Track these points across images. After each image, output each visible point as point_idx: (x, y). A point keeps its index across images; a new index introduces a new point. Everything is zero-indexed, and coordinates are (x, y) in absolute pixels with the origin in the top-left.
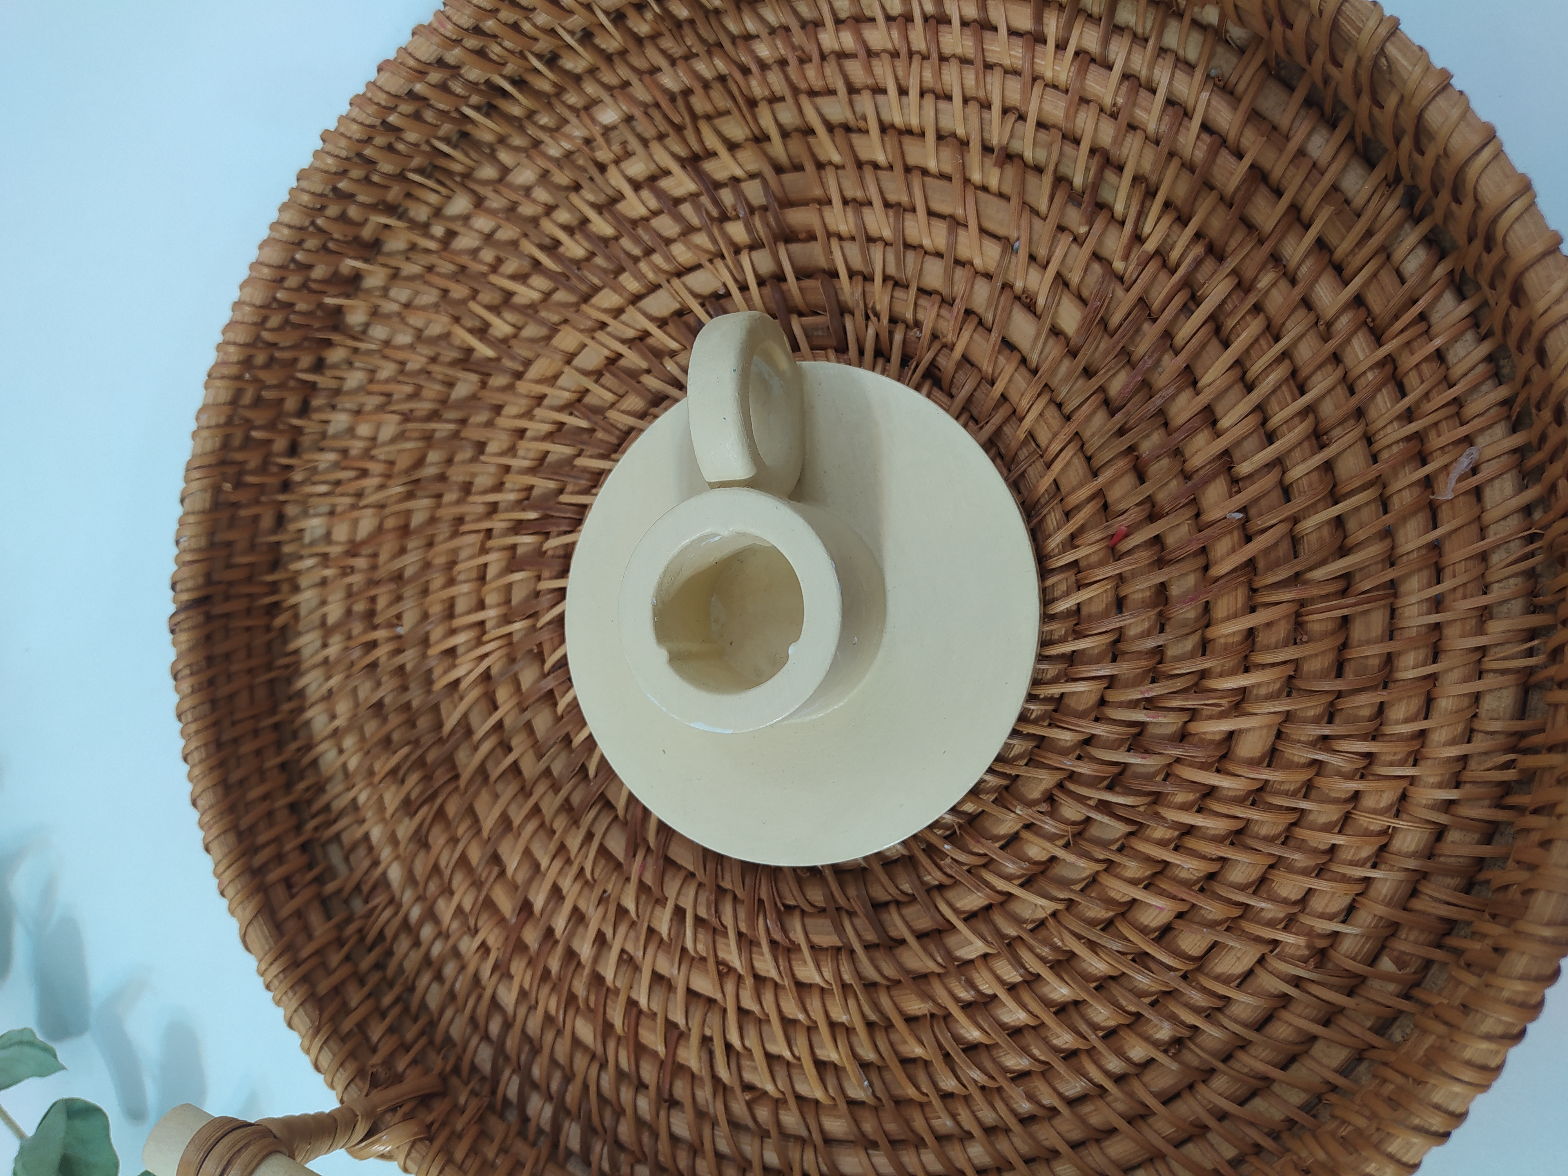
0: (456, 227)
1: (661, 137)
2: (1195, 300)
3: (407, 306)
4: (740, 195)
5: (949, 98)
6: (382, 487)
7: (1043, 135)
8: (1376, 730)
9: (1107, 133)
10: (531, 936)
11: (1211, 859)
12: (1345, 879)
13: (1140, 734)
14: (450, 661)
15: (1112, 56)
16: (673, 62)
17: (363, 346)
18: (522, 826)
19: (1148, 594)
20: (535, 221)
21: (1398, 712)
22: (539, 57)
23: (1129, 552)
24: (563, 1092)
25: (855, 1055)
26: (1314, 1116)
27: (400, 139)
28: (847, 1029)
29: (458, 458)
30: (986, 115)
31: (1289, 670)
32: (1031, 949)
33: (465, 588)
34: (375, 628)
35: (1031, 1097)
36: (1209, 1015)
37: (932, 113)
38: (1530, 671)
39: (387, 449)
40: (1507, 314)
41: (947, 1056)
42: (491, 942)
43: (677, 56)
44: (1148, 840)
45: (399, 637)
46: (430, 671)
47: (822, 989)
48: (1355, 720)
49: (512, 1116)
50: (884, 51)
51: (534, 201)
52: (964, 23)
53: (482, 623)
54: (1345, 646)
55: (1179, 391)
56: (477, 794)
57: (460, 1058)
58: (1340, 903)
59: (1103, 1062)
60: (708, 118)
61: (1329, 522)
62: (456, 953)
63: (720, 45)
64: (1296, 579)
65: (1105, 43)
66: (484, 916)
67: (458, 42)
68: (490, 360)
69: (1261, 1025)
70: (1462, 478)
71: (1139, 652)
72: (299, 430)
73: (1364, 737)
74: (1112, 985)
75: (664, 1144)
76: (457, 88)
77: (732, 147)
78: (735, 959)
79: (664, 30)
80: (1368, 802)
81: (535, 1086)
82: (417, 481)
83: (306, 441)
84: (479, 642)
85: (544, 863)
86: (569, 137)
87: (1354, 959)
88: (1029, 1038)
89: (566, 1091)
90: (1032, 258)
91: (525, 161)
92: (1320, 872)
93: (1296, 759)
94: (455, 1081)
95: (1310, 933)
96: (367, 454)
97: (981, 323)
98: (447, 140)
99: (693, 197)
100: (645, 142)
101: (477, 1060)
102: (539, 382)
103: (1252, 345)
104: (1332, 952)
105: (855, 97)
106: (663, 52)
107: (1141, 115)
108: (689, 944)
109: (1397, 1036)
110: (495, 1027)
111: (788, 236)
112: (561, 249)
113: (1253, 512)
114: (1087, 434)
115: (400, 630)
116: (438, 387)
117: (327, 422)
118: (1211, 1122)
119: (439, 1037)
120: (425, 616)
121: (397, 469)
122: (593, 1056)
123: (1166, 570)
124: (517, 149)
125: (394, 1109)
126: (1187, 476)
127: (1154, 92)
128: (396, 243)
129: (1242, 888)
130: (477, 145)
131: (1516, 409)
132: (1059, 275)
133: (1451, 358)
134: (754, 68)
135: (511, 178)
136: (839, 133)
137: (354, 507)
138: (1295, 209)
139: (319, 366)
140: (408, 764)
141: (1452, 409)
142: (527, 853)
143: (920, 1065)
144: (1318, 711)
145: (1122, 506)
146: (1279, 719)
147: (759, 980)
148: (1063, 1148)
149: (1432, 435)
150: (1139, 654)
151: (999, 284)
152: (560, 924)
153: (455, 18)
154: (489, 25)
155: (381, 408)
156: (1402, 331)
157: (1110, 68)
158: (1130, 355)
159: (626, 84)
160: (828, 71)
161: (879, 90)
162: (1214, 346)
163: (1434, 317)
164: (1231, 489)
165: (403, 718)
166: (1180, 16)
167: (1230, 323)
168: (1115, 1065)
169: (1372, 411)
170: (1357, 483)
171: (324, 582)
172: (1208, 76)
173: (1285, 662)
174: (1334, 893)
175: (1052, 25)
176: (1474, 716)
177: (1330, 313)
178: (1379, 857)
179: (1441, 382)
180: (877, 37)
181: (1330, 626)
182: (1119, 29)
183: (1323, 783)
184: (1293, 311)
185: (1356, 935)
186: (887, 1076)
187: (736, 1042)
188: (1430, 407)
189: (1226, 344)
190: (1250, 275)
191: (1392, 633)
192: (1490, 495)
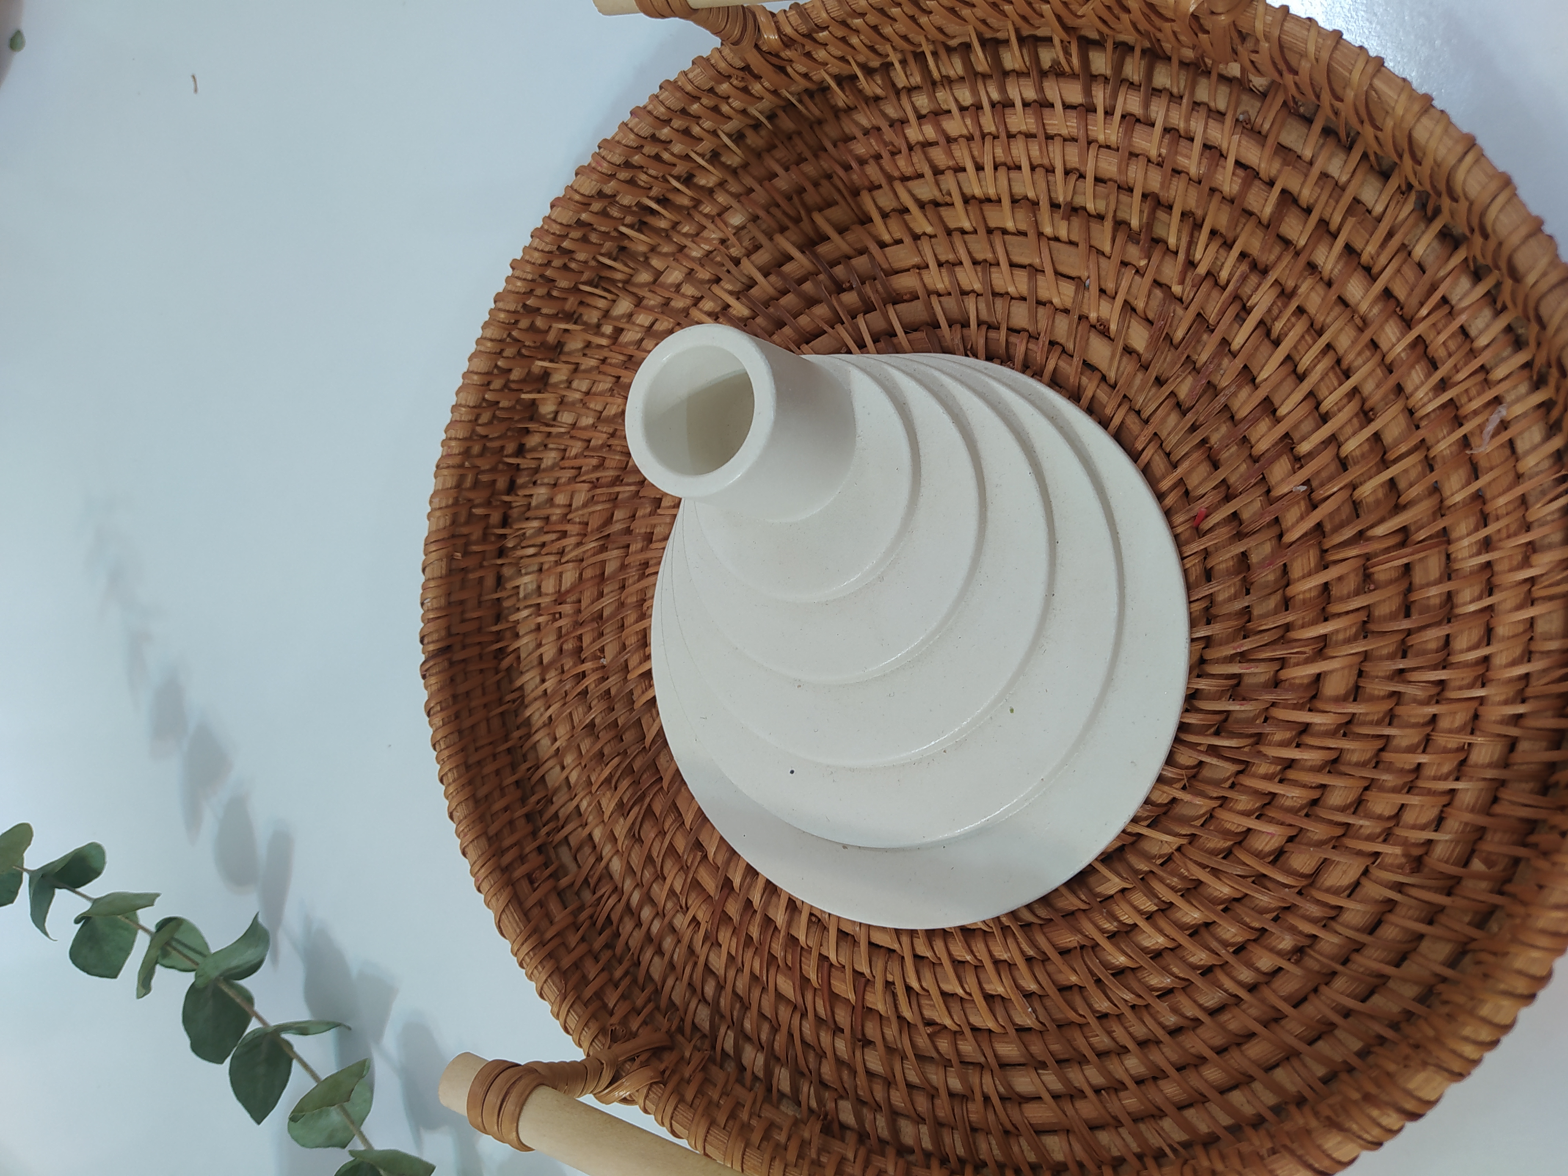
0: (622, 324)
1: (782, 229)
2: (1246, 310)
3: (587, 393)
4: (851, 269)
5: (1019, 168)
6: (579, 544)
7: (1101, 189)
8: (1445, 660)
10: (733, 909)
11: (1312, 787)
12: (1430, 792)
14: (647, 683)
15: (1153, 115)
16: (786, 167)
17: (554, 430)
19: (1231, 563)
20: (686, 312)
21: (1461, 642)
22: (678, 178)
23: (1211, 530)
24: (771, 1042)
25: (1018, 987)
26: (1429, 1007)
27: (572, 259)
28: (1010, 965)
29: (640, 513)
30: (1051, 178)
31: (1363, 616)
32: (1162, 881)
34: (583, 661)
35: (1175, 1010)
36: (1325, 923)
37: (1006, 182)
39: (580, 512)
40: (1513, 290)
41: (1098, 981)
42: (700, 917)
43: (789, 162)
44: (1254, 776)
45: (603, 667)
46: (631, 692)
47: (984, 932)
48: (1424, 653)
49: (730, 1067)
50: (961, 136)
51: (683, 295)
52: (1026, 104)
54: (1410, 589)
55: (1240, 387)
56: (678, 792)
57: (682, 1020)
58: (1429, 815)
59: (1235, 973)
60: (819, 209)
61: (1382, 485)
62: (672, 928)
63: (824, 149)
65: (1146, 105)
66: (693, 895)
67: (613, 176)
69: (1373, 928)
70: (1495, 434)
71: (1229, 614)
72: (509, 505)
73: (1435, 667)
74: (1236, 904)
75: (862, 1080)
76: (615, 212)
77: (841, 230)
79: (777, 142)
80: (1444, 723)
81: (748, 1039)
82: (607, 536)
83: (515, 513)
86: (708, 240)
87: (1446, 862)
88: (1168, 958)
89: (774, 1040)
90: (1102, 291)
91: (674, 264)
92: (1410, 789)
93: (1376, 692)
94: (680, 1038)
95: (1405, 843)
96: (565, 519)
97: (1064, 351)
98: (609, 256)
99: (811, 276)
100: (770, 236)
101: (697, 1020)
103: (1299, 342)
104: (1426, 858)
105: (941, 177)
106: (779, 161)
107: (1182, 161)
109: (1494, 927)
110: (710, 989)
111: (896, 299)
113: (1315, 484)
114: (1163, 435)
115: (604, 661)
116: (618, 457)
117: (530, 496)
118: (1336, 1019)
119: (663, 1002)
120: (624, 647)
121: (590, 528)
122: (795, 1007)
123: (1245, 541)
124: (666, 255)
125: (632, 1060)
126: (1255, 460)
127: (1192, 140)
128: (574, 344)
129: (1343, 809)
130: (633, 256)
131: (1535, 371)
132: (1126, 302)
133: (1473, 332)
134: (854, 164)
135: (663, 279)
136: (929, 209)
137: (558, 563)
138: (1323, 223)
139: (521, 451)
140: (619, 772)
143: (1076, 989)
144: (1391, 649)
145: (1201, 491)
146: (1357, 659)
149: (1464, 399)
150: (1229, 616)
151: (1076, 317)
152: (756, 897)
153: (608, 158)
154: (637, 159)
155: (573, 479)
156: (1429, 314)
157: (1153, 125)
158: (1194, 362)
159: (750, 191)
160: (915, 159)
161: (961, 169)
162: (1266, 347)
163: (1454, 299)
164: (1293, 468)
165: (612, 734)
166: (1208, 73)
167: (1278, 327)
168: (1246, 975)
169: (1409, 387)
170: (1403, 449)
171: (538, 628)
172: (1237, 120)
173: (1357, 610)
174: (1423, 806)
175: (1100, 96)
176: (1531, 639)
177: (1363, 307)
178: (1460, 770)
179: (1467, 354)
180: (954, 126)
181: (1394, 574)
182: (1157, 92)
183: (1401, 710)
184: (1331, 309)
185: (1446, 841)
186: (1048, 1003)
187: (915, 985)
188: (1461, 376)
189: (1277, 343)
190: (1290, 284)
191: (1449, 574)
192: (1521, 446)
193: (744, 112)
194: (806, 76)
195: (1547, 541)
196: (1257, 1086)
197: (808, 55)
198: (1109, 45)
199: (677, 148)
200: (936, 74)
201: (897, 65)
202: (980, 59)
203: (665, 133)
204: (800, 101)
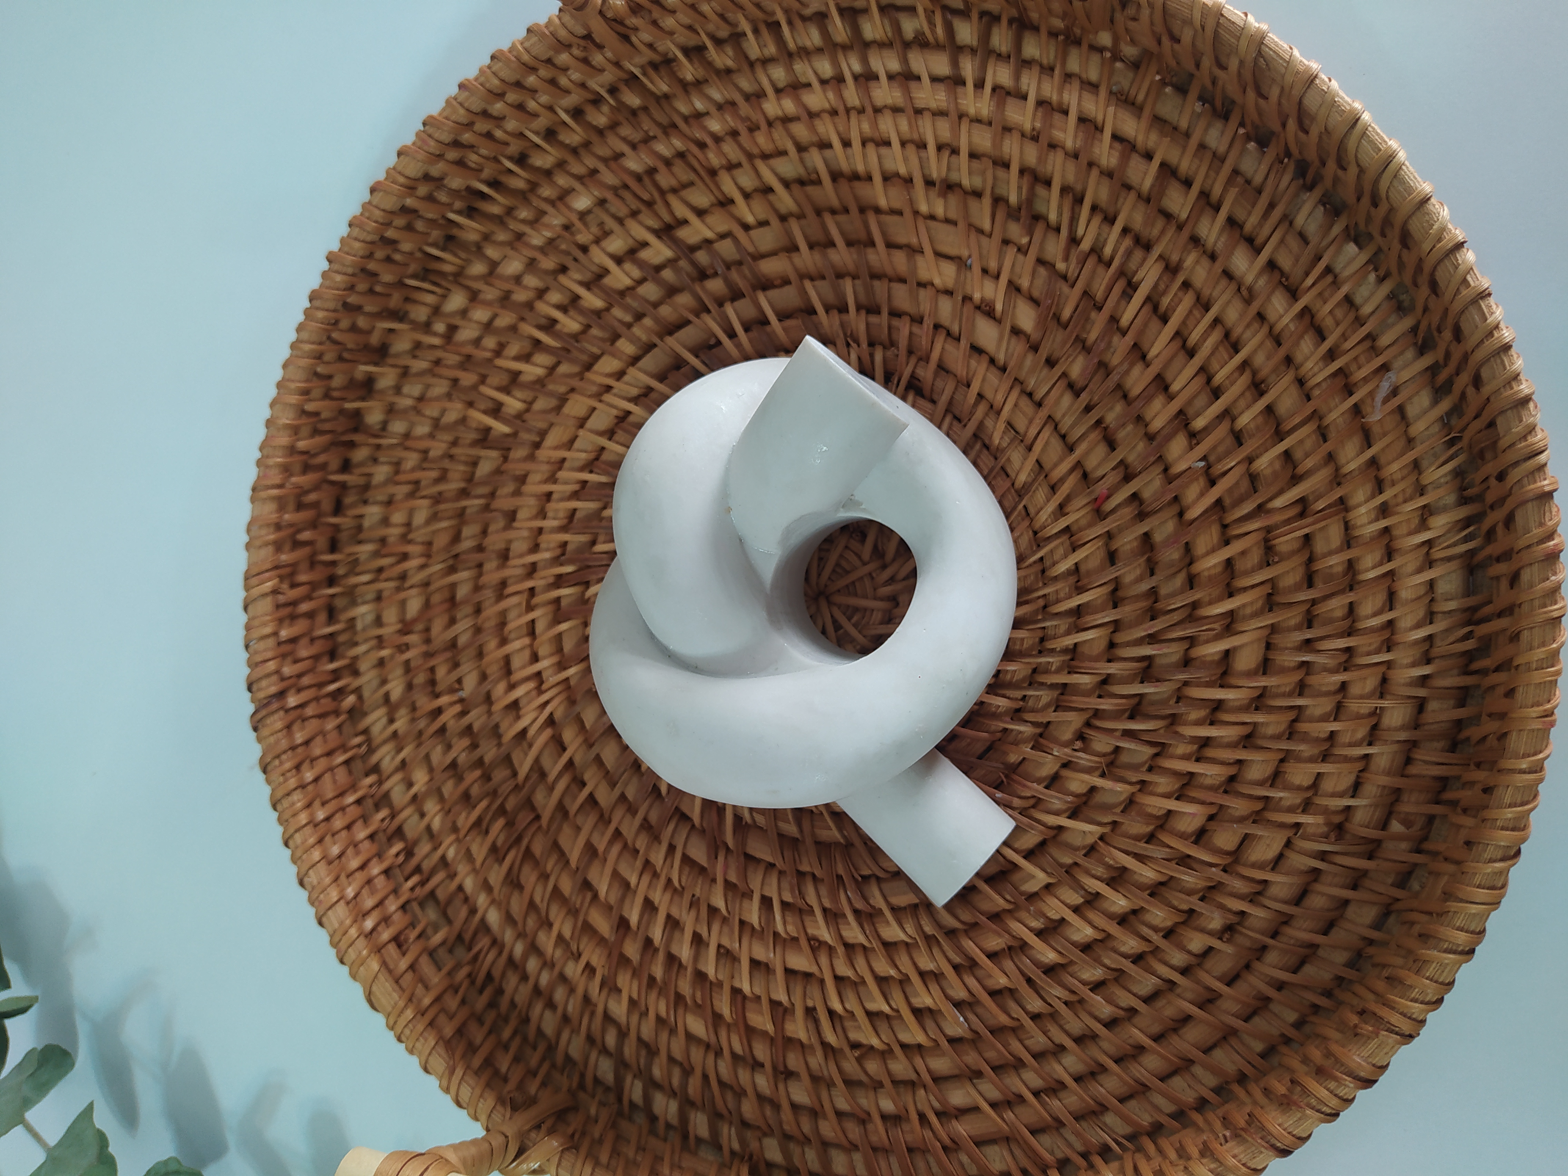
0: (457, 321)
1: (634, 214)
2: (1132, 287)
3: (421, 399)
4: (714, 254)
5: (888, 144)
6: (423, 567)
7: (976, 164)
8: (1350, 627)
9: (1031, 155)
10: (632, 950)
11: (1229, 764)
12: (1347, 759)
13: (1149, 667)
14: (514, 713)
15: (1024, 88)
16: (634, 146)
17: (384, 442)
18: (607, 850)
19: (1135, 544)
20: (529, 305)
21: (1367, 608)
22: (510, 158)
23: (1113, 511)
24: (684, 1085)
25: (947, 997)
26: (1357, 970)
27: (397, 250)
28: (935, 975)
29: (492, 528)
30: (923, 154)
31: (1267, 589)
32: (1087, 871)
33: (516, 645)
34: (437, 696)
35: (1110, 1001)
36: (1253, 898)
37: (875, 160)
38: (1472, 553)
39: (423, 531)
40: (1400, 257)
41: (1029, 981)
42: (594, 962)
43: (636, 141)
44: (1172, 757)
45: (461, 701)
46: (497, 726)
47: (907, 944)
48: (1331, 621)
49: (641, 1119)
50: (823, 111)
51: (526, 288)
52: (891, 77)
53: (539, 674)
54: (1311, 560)
55: (1132, 365)
56: (559, 829)
57: (582, 1076)
58: (1347, 782)
59: (1167, 958)
60: (674, 191)
61: (1277, 458)
62: (563, 978)
63: (674, 126)
64: (1260, 509)
65: (1017, 77)
67: (440, 156)
68: (507, 435)
69: (1299, 899)
70: (1386, 400)
71: (1136, 596)
72: (336, 528)
73: (1342, 635)
74: (1163, 888)
75: (787, 1114)
76: (443, 197)
77: (700, 213)
78: (825, 934)
79: (621, 118)
80: (1355, 690)
81: (657, 1086)
82: (456, 556)
83: (344, 536)
84: (540, 691)
85: (633, 881)
86: (548, 226)
87: (1367, 827)
88: (1098, 949)
89: (687, 1084)
90: (985, 271)
91: (511, 253)
92: (1325, 757)
93: (1286, 664)
94: (582, 1095)
95: (1326, 811)
96: (405, 538)
97: (949, 334)
98: (434, 245)
99: (670, 263)
100: (620, 221)
101: (599, 1074)
102: (556, 448)
103: (1187, 317)
104: (1347, 824)
105: (805, 155)
106: (624, 139)
107: (1058, 135)
108: (780, 928)
109: (1415, 886)
110: (611, 1039)
111: (765, 285)
112: (558, 327)
113: (1212, 458)
114: (1058, 416)
115: (463, 694)
116: (462, 468)
117: (361, 516)
118: (1271, 992)
119: (559, 1058)
120: (484, 677)
121: (435, 547)
122: (708, 1046)
123: (1147, 521)
124: (502, 244)
125: (538, 1127)
126: (1150, 437)
127: (1066, 113)
128: (401, 345)
129: (1261, 783)
130: (464, 246)
131: (1421, 335)
132: (1010, 282)
133: (1358, 300)
134: (709, 141)
135: (500, 270)
136: (796, 188)
137: (399, 589)
138: (1204, 195)
139: (346, 466)
140: (490, 814)
141: (1367, 344)
142: (615, 874)
143: (1007, 992)
144: (1298, 619)
145: (1100, 473)
146: (1266, 632)
147: (849, 947)
148: (1147, 1042)
149: (1353, 367)
150: (1137, 598)
151: (960, 298)
152: (657, 934)
153: (436, 135)
154: (467, 137)
155: (412, 495)
156: (1313, 284)
157: (1024, 97)
158: (1084, 342)
159: (594, 172)
160: (776, 135)
161: (824, 145)
162: (1155, 323)
163: (1338, 268)
164: (1190, 443)
165: (478, 773)
166: (1078, 43)
167: (1165, 301)
168: (1178, 958)
169: (1299, 357)
170: (1297, 420)
171: (381, 663)
172: (1111, 92)
173: (1262, 583)
174: (1340, 773)
175: (968, 68)
176: (1432, 600)
177: (1249, 279)
178: (1373, 735)
179: (1353, 322)
180: (815, 99)
181: (1296, 545)
182: (1027, 63)
183: (1313, 680)
184: (1217, 283)
185: (1365, 806)
186: (979, 1010)
187: (837, 1006)
188: (1348, 345)
189: (1165, 320)
190: (1175, 258)
191: (1349, 542)
192: (1412, 411)
193: (583, 85)
194: (650, 46)
195: (1442, 503)
196: (1197, 1070)
197: (655, 23)
198: (975, 16)
199: (511, 125)
200: (791, 45)
201: (750, 35)
202: (839, 29)
203: (498, 107)
204: (645, 74)
